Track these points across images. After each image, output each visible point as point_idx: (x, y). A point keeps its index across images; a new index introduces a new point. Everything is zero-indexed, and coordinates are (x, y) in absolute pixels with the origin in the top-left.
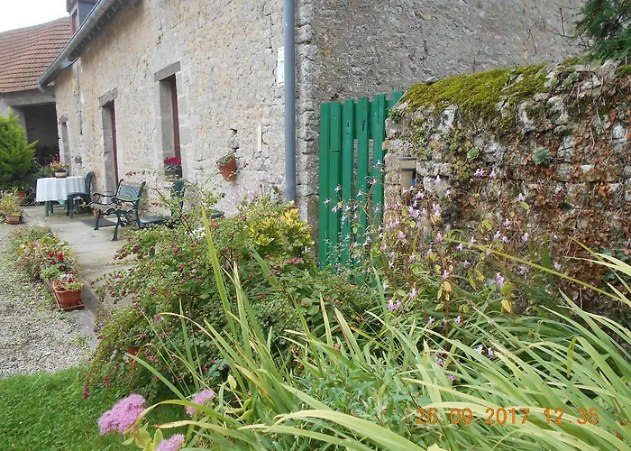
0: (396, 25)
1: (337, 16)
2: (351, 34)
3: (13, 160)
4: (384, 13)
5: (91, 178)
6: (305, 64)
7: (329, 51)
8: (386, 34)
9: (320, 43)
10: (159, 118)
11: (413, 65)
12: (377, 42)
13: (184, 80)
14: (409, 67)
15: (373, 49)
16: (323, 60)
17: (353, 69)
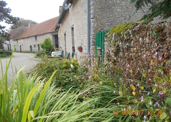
0: (120, 11)
1: (101, 11)
2: (105, 15)
3: (48, 48)
4: (116, 8)
5: (63, 52)
6: (92, 24)
7: (99, 20)
8: (116, 14)
9: (96, 18)
10: (71, 37)
11: (125, 21)
12: (114, 16)
13: (75, 28)
14: (124, 22)
15: (112, 18)
16: (97, 22)
17: (106, 24)
